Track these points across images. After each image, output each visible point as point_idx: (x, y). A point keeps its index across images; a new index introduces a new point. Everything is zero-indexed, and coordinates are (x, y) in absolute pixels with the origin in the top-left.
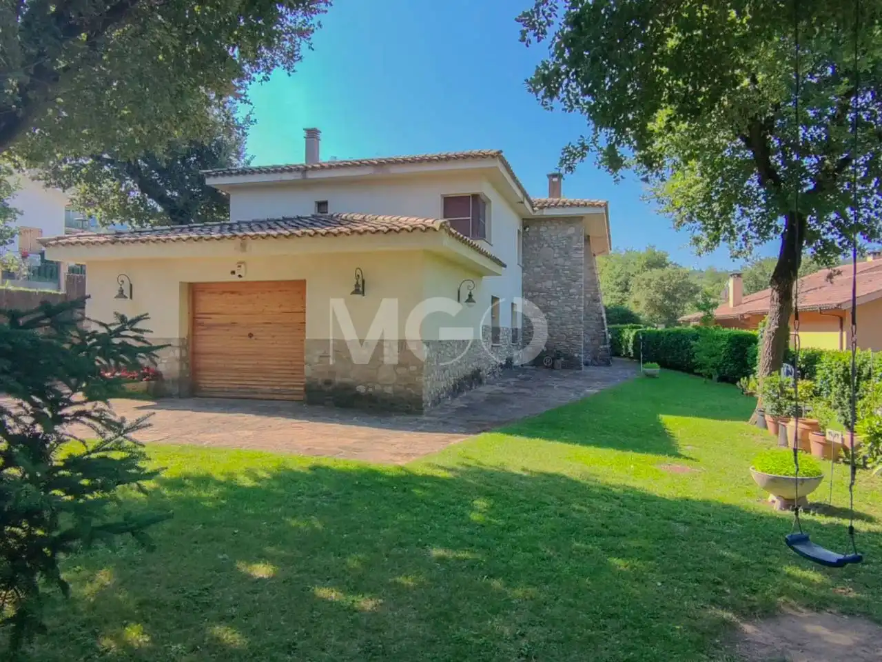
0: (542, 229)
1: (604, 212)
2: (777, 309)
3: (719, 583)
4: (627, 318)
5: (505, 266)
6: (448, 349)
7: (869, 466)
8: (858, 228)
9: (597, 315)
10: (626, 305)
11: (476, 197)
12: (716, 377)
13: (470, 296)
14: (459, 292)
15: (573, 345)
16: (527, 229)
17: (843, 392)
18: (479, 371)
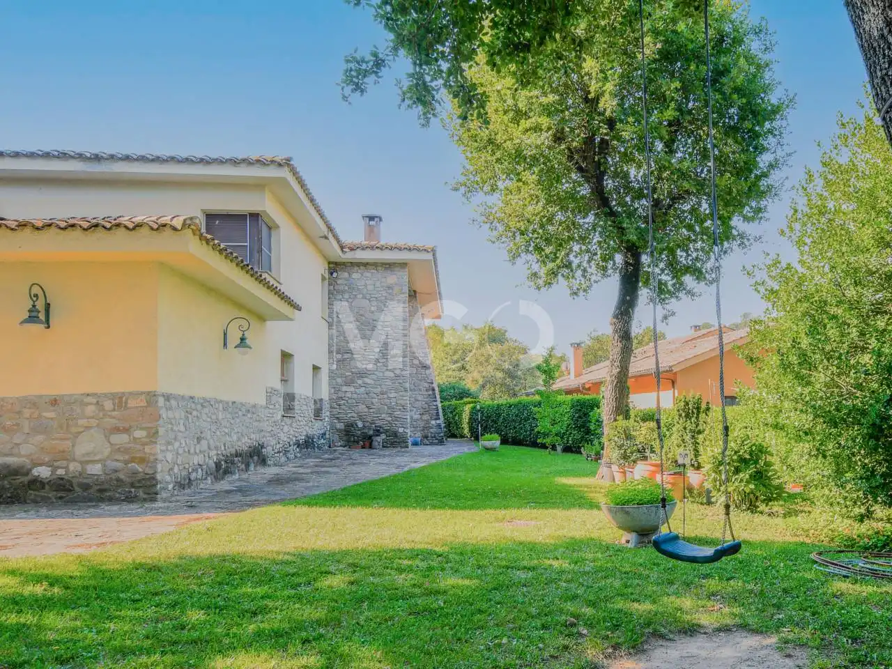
0: (355, 276)
1: (432, 258)
2: (618, 349)
3: (573, 625)
4: (463, 394)
5: (299, 309)
6: (206, 410)
7: (713, 500)
8: (687, 270)
9: (426, 385)
10: (463, 383)
11: (255, 216)
12: (559, 448)
13: (242, 339)
14: (225, 334)
15: (397, 418)
16: (335, 275)
17: (685, 428)
18: (262, 447)
